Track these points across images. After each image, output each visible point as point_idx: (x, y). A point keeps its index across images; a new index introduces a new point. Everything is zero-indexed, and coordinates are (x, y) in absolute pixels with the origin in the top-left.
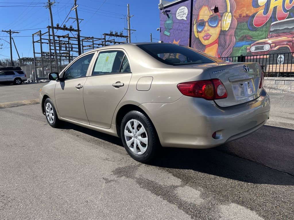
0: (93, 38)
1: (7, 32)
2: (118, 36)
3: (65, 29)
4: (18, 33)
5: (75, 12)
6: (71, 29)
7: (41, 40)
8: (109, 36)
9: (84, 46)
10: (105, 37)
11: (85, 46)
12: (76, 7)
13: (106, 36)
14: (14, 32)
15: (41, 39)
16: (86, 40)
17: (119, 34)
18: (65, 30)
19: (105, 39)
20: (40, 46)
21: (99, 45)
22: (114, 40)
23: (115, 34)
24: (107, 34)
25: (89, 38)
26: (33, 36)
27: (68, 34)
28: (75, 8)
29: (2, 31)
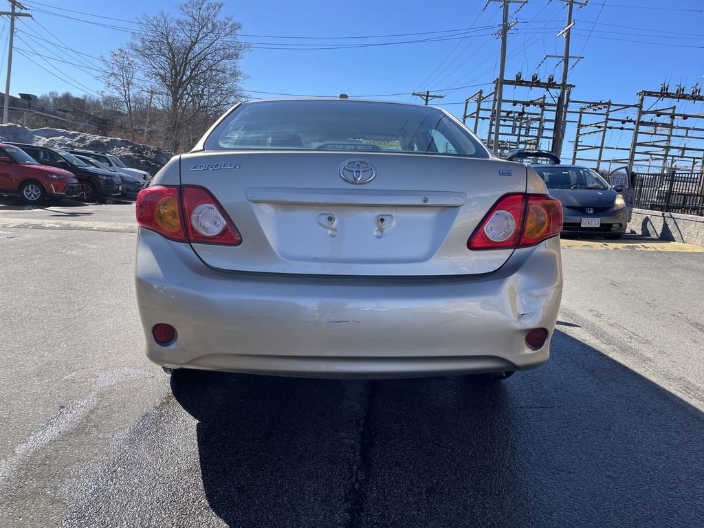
0: (609, 104)
1: (421, 96)
2: (684, 97)
3: (536, 83)
4: (442, 97)
5: (565, 40)
6: (550, 84)
7: (477, 113)
8: (655, 99)
9: (582, 126)
10: (642, 100)
11: (586, 126)
12: (570, 28)
13: (647, 98)
14: (434, 97)
15: (479, 109)
16: (591, 111)
17: (688, 91)
18: (534, 86)
19: (640, 106)
20: (474, 125)
21: (624, 122)
22: (674, 108)
23: (691, 94)
24: (650, 94)
25: (600, 103)
26: (467, 103)
27: (544, 97)
28: (566, 31)
29: (413, 94)
